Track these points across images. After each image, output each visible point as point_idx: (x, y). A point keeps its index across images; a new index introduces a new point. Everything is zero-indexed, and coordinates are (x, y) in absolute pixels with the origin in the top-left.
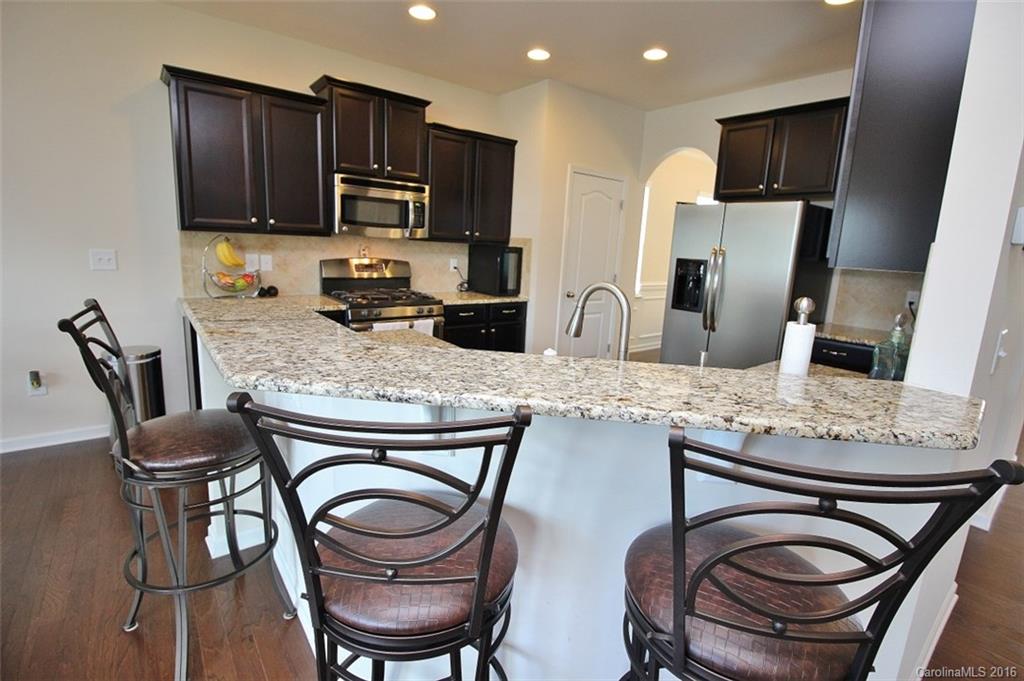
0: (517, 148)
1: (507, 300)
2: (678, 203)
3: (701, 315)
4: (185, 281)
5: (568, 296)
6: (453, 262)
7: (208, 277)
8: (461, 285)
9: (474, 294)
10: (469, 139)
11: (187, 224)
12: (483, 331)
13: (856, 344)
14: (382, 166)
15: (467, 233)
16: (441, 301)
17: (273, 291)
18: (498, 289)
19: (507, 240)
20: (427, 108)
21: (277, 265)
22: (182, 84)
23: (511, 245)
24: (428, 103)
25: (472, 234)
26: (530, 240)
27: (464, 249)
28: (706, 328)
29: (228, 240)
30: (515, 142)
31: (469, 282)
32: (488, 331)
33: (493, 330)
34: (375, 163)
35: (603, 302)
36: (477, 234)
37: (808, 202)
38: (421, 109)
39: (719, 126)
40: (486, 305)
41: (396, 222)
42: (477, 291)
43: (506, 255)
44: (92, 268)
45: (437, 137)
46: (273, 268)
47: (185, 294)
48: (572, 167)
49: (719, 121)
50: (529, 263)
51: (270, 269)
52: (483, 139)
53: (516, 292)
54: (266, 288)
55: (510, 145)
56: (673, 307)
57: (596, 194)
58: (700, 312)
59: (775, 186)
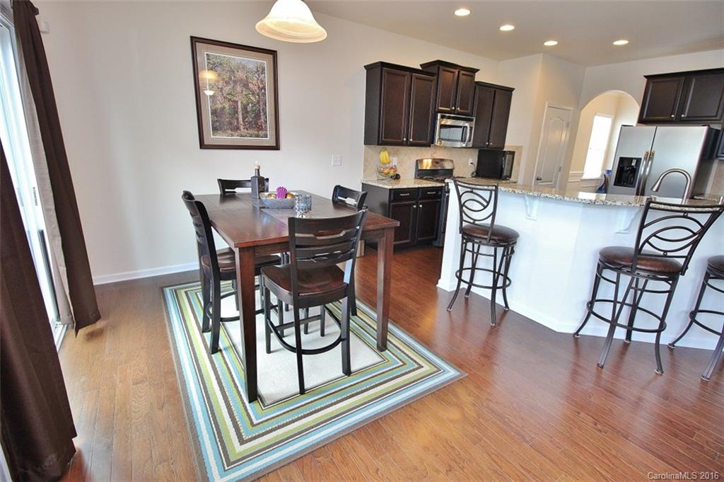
0: (514, 92)
2: (622, 125)
3: (635, 189)
5: (538, 179)
6: (471, 160)
8: (473, 173)
10: (493, 89)
11: (380, 142)
14: (455, 108)
15: (487, 143)
17: (398, 177)
19: (502, 148)
20: (476, 74)
21: (399, 163)
23: (506, 150)
24: (477, 71)
26: (521, 147)
27: (476, 152)
29: (387, 150)
30: (513, 89)
31: (477, 172)
34: (453, 106)
36: (491, 144)
37: (710, 126)
38: (473, 74)
39: (646, 79)
41: (460, 138)
42: (482, 177)
43: (502, 156)
44: (332, 165)
46: (397, 165)
48: (549, 104)
49: (645, 77)
50: (519, 160)
53: (509, 177)
54: (396, 175)
55: (510, 91)
56: (615, 185)
57: (557, 119)
58: (634, 187)
59: (683, 116)
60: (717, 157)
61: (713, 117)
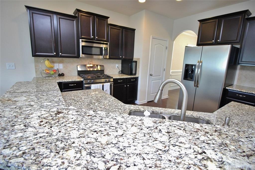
0: (136, 31)
1: (132, 76)
2: (186, 46)
3: (194, 82)
4: (36, 72)
5: (151, 75)
6: (117, 65)
7: (42, 71)
8: (119, 72)
9: (123, 74)
10: (121, 29)
11: (34, 55)
12: (125, 86)
13: (250, 93)
14: (94, 37)
15: (121, 57)
16: (113, 77)
17: (63, 75)
18: (130, 73)
19: (133, 59)
20: (108, 19)
21: (64, 67)
22: (31, 11)
23: (134, 60)
24: (108, 18)
25: (122, 57)
26: (139, 59)
27: (120, 61)
28: (195, 86)
29: (48, 60)
30: (135, 30)
31: (121, 71)
32: (127, 86)
33: (128, 86)
34: (92, 36)
35: (161, 77)
36: (124, 57)
37: (232, 45)
38: (107, 19)
39: (199, 22)
40: (126, 78)
41: (99, 54)
42: (124, 74)
43: (132, 63)
44: (7, 69)
45: (111, 28)
46: (63, 68)
47: (36, 76)
48: (152, 36)
50: (139, 65)
51: (62, 68)
52: (125, 29)
53: (135, 74)
54: (61, 74)
55: (134, 30)
56: (184, 79)
57: (159, 45)
58: (193, 81)
59: (218, 41)
60: (239, 64)
61: (235, 40)
